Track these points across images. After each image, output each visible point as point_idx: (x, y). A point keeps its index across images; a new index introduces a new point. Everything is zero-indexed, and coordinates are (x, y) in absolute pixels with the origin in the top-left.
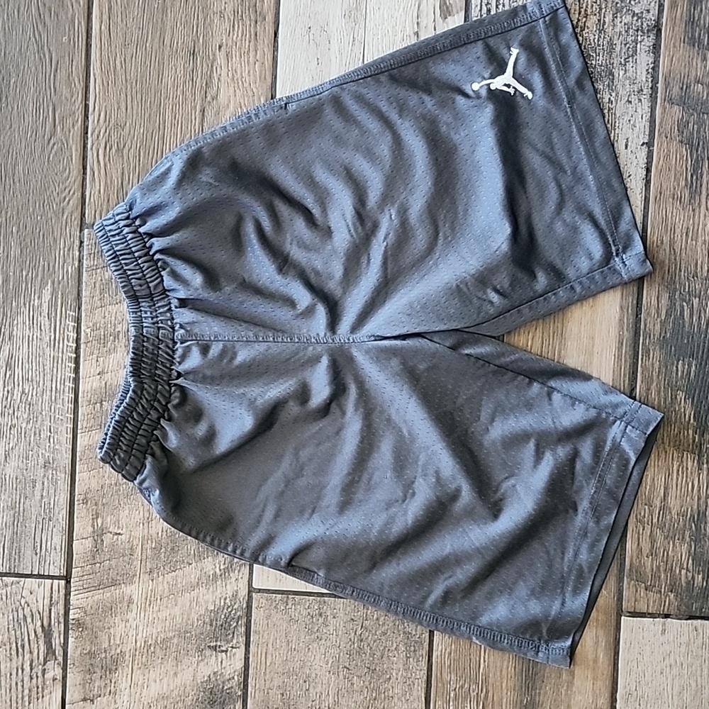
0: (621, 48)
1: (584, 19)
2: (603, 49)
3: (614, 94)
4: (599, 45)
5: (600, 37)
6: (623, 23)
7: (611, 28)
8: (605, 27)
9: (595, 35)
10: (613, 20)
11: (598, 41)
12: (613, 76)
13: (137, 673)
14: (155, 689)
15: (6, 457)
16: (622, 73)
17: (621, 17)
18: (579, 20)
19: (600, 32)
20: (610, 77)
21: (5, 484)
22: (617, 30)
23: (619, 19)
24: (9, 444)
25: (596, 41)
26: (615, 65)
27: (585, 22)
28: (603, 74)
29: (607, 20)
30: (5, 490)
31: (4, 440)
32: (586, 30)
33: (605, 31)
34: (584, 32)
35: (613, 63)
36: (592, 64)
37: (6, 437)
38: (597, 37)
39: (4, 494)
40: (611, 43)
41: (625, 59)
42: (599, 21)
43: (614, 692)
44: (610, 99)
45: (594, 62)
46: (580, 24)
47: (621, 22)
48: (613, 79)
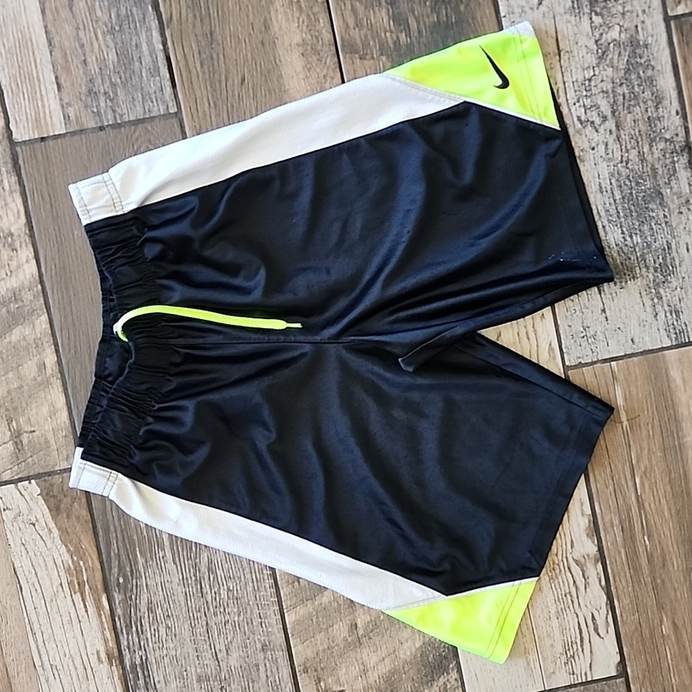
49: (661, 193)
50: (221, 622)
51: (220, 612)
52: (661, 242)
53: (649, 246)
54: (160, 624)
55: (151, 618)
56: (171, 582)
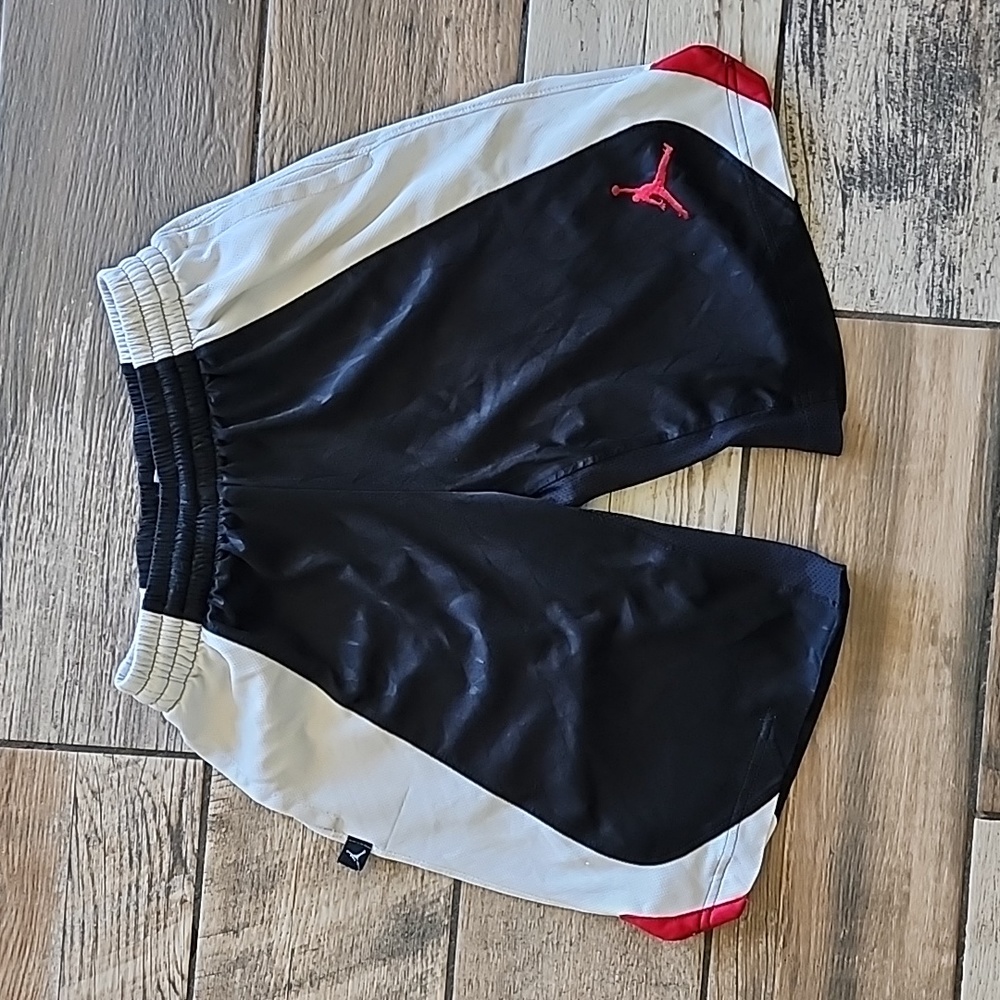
0: (991, 46)
1: (943, 6)
2: (967, 46)
3: (979, 108)
4: (961, 42)
5: (962, 30)
6: (994, 13)
7: (978, 19)
8: (971, 16)
9: (956, 28)
10: (981, 9)
11: (961, 35)
12: (980, 83)
13: (302, 892)
14: (326, 916)
15: (126, 584)
16: (990, 79)
17: (992, 5)
18: (935, 6)
19: (963, 24)
20: (976, 85)
21: (124, 621)
22: (986, 22)
23: (989, 8)
24: (131, 565)
25: (957, 35)
26: (982, 69)
27: (943, 10)
28: (966, 80)
29: (972, 8)
30: (124, 631)
31: (125, 559)
32: (945, 20)
33: (969, 23)
34: (942, 23)
35: (979, 66)
36: (951, 66)
37: (127, 555)
38: (959, 30)
39: (121, 636)
40: (977, 39)
41: (995, 62)
42: (963, 8)
43: (963, 923)
44: (974, 114)
45: (954, 64)
46: (937, 11)
47: (991, 12)
48: (979, 87)
49: (978, 81)
50: (130, 536)
51: (132, 522)
52: (958, 154)
53: (938, 156)
54: (36, 513)
55: (24, 499)
56: (70, 454)
